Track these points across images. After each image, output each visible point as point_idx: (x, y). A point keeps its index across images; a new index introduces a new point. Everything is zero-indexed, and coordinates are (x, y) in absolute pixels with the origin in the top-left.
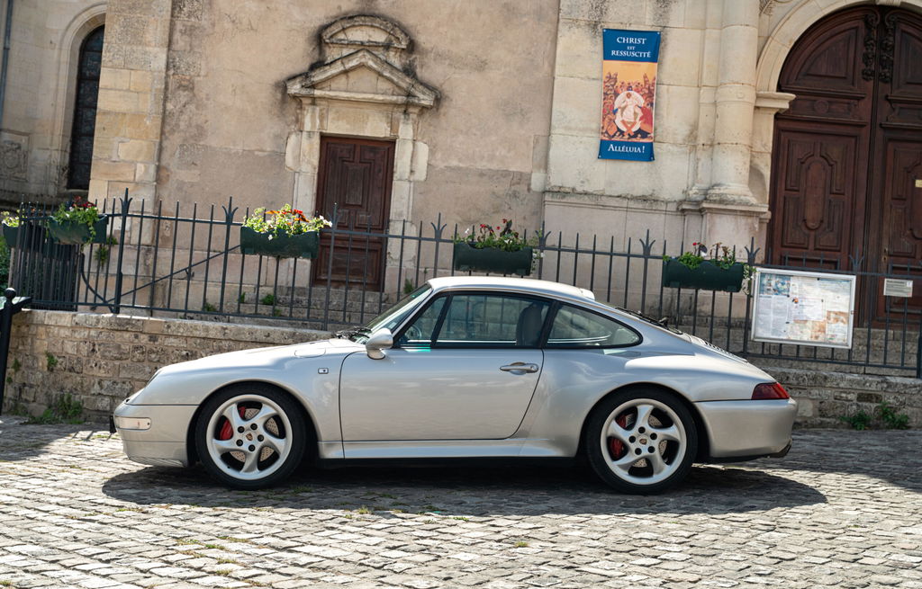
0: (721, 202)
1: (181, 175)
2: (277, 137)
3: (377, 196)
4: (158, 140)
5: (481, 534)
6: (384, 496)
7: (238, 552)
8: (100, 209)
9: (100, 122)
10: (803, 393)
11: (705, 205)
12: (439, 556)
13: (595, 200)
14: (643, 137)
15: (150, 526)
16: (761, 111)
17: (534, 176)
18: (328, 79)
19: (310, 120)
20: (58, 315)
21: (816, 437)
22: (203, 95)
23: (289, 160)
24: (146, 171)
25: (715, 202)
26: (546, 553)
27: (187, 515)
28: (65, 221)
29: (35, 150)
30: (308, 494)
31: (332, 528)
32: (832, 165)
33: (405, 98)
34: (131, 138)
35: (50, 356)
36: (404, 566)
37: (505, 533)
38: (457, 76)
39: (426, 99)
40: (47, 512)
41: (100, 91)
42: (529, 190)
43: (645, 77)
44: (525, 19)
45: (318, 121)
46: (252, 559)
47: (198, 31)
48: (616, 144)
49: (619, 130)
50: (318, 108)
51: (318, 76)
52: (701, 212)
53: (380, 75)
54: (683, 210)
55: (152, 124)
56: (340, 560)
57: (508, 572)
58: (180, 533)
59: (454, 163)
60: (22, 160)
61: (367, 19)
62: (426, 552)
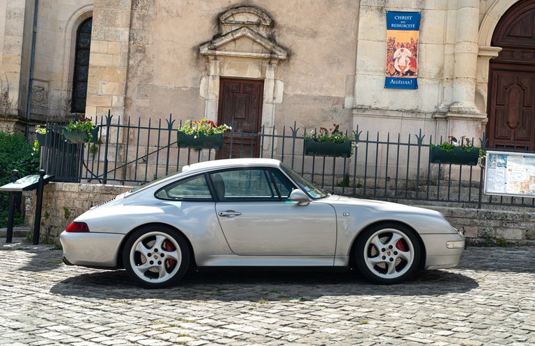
0: (459, 112)
1: (139, 102)
2: (195, 79)
3: (254, 112)
4: (125, 82)
5: (338, 316)
6: (273, 292)
7: (189, 329)
8: (93, 122)
9: (91, 72)
10: (516, 225)
11: (449, 115)
12: (314, 331)
13: (383, 113)
14: (411, 75)
15: (133, 312)
16: (482, 58)
17: (346, 99)
18: (224, 44)
19: (213, 69)
20: (70, 185)
21: (526, 252)
22: (150, 55)
23: (202, 93)
24: (118, 100)
25: (455, 112)
26: (381, 328)
27: (155, 305)
28: (73, 129)
29: (52, 91)
30: (226, 291)
31: (245, 313)
32: (524, 90)
33: (269, 55)
34: (109, 81)
35: (66, 209)
36: (294, 337)
37: (352, 315)
38: (299, 41)
39: (282, 55)
40: (71, 304)
41: (91, 54)
42: (343, 107)
43: (412, 39)
44: (340, 6)
45: (218, 70)
46: (199, 334)
47: (147, 18)
48: (395, 79)
49: (396, 71)
50: (218, 62)
51: (218, 43)
52: (446, 119)
53: (254, 41)
54: (436, 118)
55: (121, 73)
56: (253, 334)
57: (359, 341)
58: (152, 317)
59: (299, 92)
60: (45, 97)
61: (246, 8)
62: (306, 328)
